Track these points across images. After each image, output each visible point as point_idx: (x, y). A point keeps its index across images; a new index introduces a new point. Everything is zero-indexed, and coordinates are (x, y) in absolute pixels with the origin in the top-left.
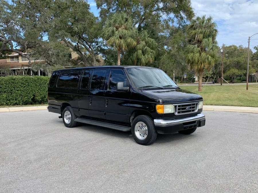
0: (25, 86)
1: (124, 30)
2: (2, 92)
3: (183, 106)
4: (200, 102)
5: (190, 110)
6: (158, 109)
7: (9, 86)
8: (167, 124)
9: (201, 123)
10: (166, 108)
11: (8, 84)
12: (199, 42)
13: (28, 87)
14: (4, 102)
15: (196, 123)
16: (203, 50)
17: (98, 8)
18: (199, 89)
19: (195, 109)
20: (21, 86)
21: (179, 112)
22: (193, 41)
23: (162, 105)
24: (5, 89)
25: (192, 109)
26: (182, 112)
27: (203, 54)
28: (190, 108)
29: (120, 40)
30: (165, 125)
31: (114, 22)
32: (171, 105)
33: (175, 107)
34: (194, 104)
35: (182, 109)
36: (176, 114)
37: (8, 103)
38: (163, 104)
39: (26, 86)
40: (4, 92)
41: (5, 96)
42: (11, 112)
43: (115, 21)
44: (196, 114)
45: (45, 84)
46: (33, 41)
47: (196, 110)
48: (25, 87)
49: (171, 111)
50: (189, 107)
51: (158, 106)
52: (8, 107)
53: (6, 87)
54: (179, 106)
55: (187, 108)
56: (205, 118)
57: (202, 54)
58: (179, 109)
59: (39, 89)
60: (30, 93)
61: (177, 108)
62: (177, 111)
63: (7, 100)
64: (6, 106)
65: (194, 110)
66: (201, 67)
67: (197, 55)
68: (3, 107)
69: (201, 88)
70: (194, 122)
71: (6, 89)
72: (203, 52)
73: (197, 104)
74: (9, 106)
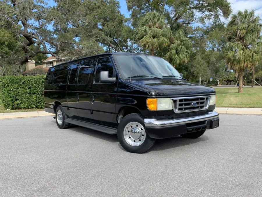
2: (32, 94)
3: (186, 100)
4: (211, 96)
5: (197, 106)
6: (149, 105)
7: (39, 86)
8: (163, 124)
9: (213, 124)
10: (160, 104)
11: (38, 84)
14: (34, 104)
15: (206, 124)
17: (129, 10)
18: (240, 90)
19: (204, 104)
21: (180, 109)
22: (234, 38)
23: (155, 99)
24: (34, 89)
25: (200, 105)
26: (186, 109)
27: (247, 51)
28: (198, 103)
30: (159, 126)
32: (169, 99)
33: (175, 101)
34: (203, 99)
35: (186, 104)
36: (177, 111)
37: (38, 106)
38: (156, 97)
40: (34, 94)
41: (35, 98)
42: (41, 117)
44: (206, 112)
46: (66, 41)
47: (206, 107)
49: (169, 108)
50: (195, 102)
51: (149, 100)
52: (39, 111)
53: (36, 87)
54: (180, 101)
55: (192, 104)
56: (218, 118)
58: (180, 105)
61: (178, 103)
62: (178, 107)
63: (37, 102)
64: (36, 110)
65: (203, 107)
68: (33, 111)
70: (203, 122)
71: (36, 89)
73: (207, 99)
74: (39, 109)
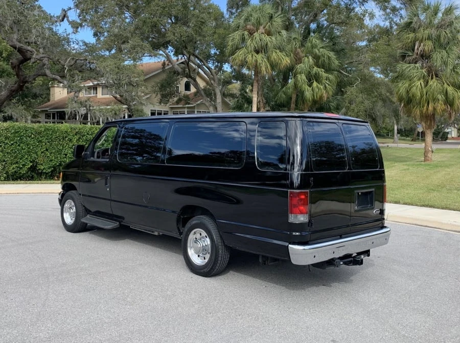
0: (12, 142)
1: (263, 35)
12: (425, 56)
13: (19, 146)
16: (432, 75)
18: (425, 156)
20: (4, 143)
22: (409, 56)
27: (434, 83)
29: (256, 55)
31: (245, 21)
39: (16, 142)
43: (246, 19)
45: (64, 139)
48: (12, 144)
57: (431, 83)
59: (47, 150)
60: (23, 156)
66: (427, 109)
67: (419, 83)
69: (430, 155)
72: (432, 78)
